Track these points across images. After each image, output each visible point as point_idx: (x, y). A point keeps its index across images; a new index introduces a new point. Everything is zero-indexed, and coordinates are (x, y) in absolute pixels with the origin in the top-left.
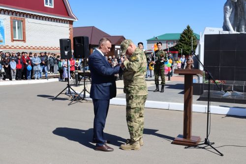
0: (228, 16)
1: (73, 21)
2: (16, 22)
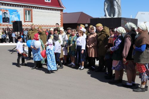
0: (106, 8)
1: (63, 10)
2: (27, 11)
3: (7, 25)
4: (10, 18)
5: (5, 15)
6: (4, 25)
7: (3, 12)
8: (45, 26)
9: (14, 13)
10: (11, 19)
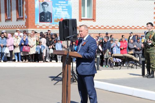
3: (47, 27)
4: (53, 14)
5: (43, 8)
6: (41, 27)
7: (41, 2)
8: (121, 28)
9: (60, 3)
10: (55, 16)
